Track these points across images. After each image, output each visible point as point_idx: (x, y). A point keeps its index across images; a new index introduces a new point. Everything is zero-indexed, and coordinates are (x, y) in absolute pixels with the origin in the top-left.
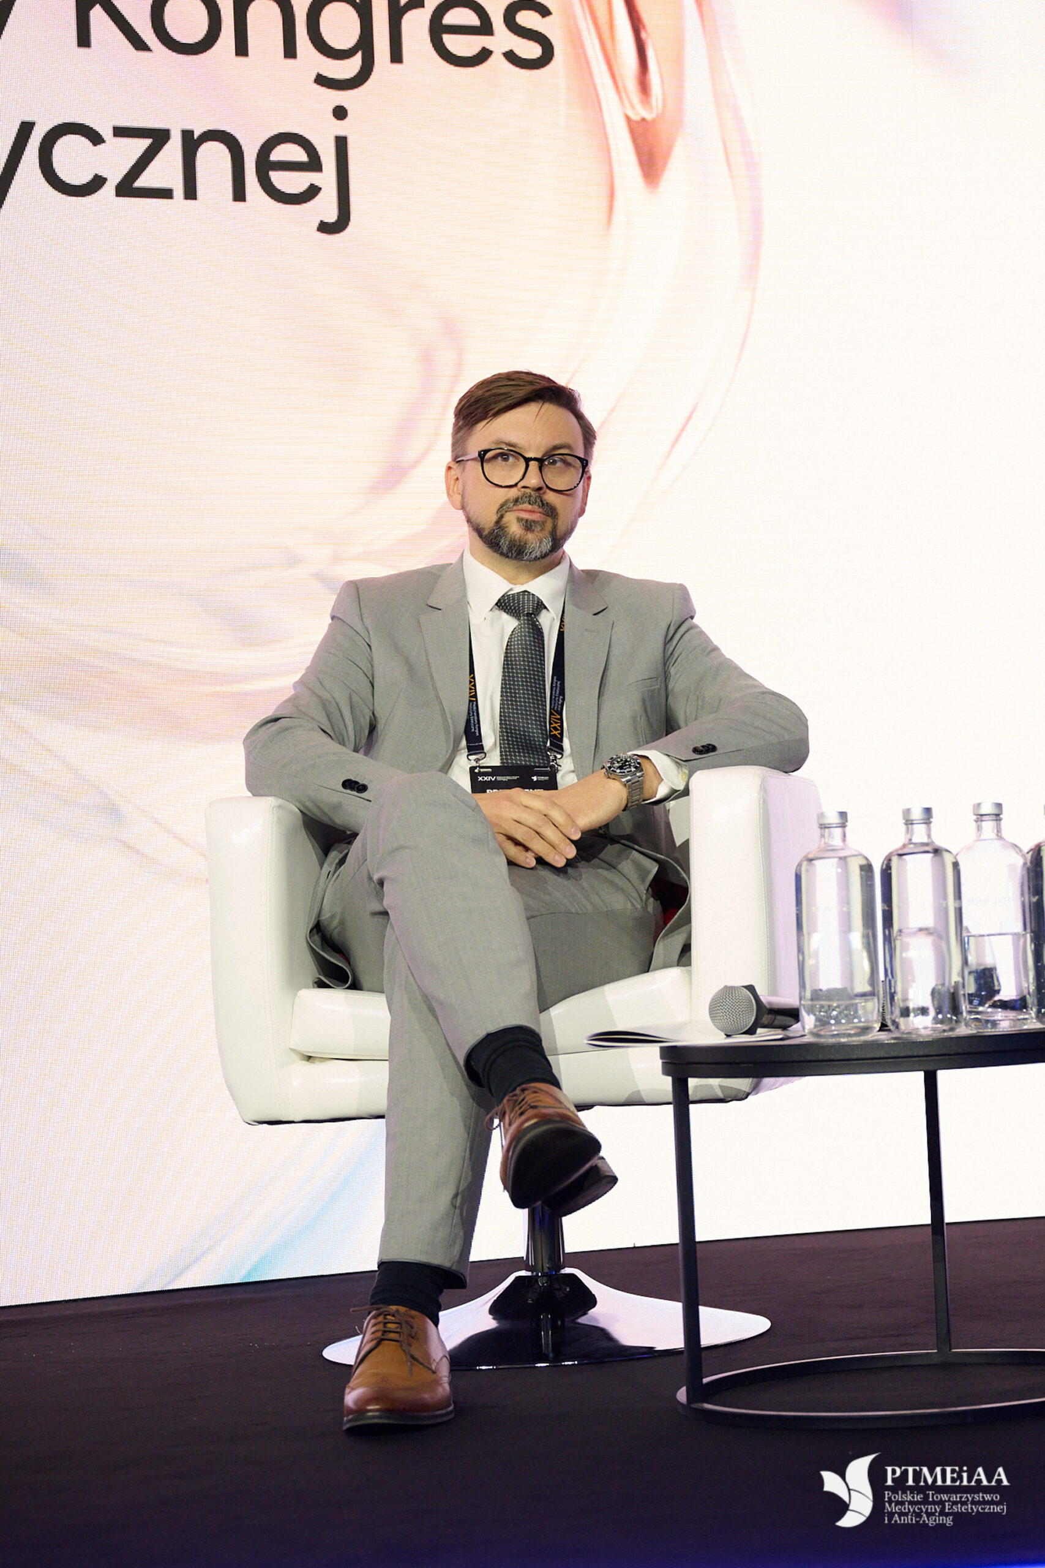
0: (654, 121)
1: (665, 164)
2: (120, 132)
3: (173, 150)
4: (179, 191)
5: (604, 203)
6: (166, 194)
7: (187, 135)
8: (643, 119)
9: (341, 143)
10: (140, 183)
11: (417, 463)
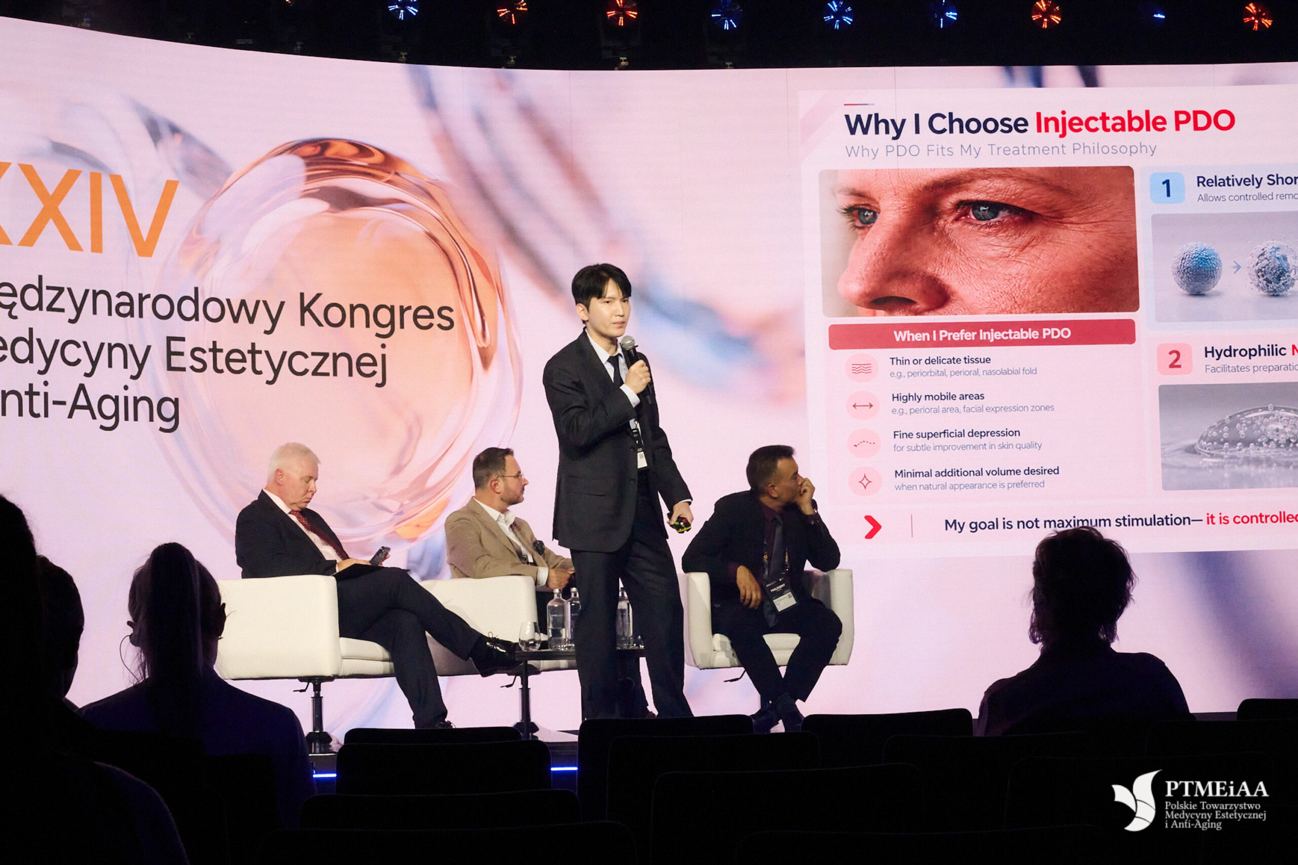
0: (487, 348)
1: (490, 362)
2: (313, 354)
3: (330, 360)
4: (331, 373)
5: (470, 375)
6: (327, 374)
7: (334, 354)
8: (483, 347)
9: (384, 356)
10: (320, 371)
11: (406, 465)
